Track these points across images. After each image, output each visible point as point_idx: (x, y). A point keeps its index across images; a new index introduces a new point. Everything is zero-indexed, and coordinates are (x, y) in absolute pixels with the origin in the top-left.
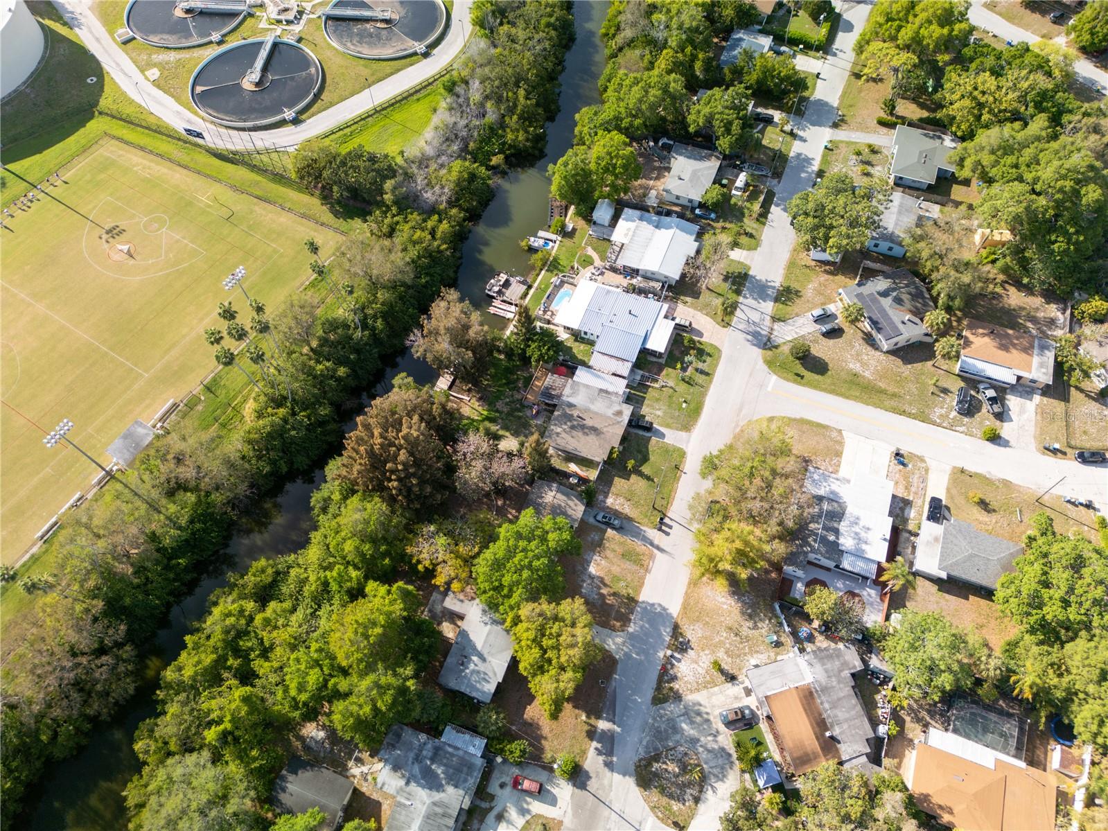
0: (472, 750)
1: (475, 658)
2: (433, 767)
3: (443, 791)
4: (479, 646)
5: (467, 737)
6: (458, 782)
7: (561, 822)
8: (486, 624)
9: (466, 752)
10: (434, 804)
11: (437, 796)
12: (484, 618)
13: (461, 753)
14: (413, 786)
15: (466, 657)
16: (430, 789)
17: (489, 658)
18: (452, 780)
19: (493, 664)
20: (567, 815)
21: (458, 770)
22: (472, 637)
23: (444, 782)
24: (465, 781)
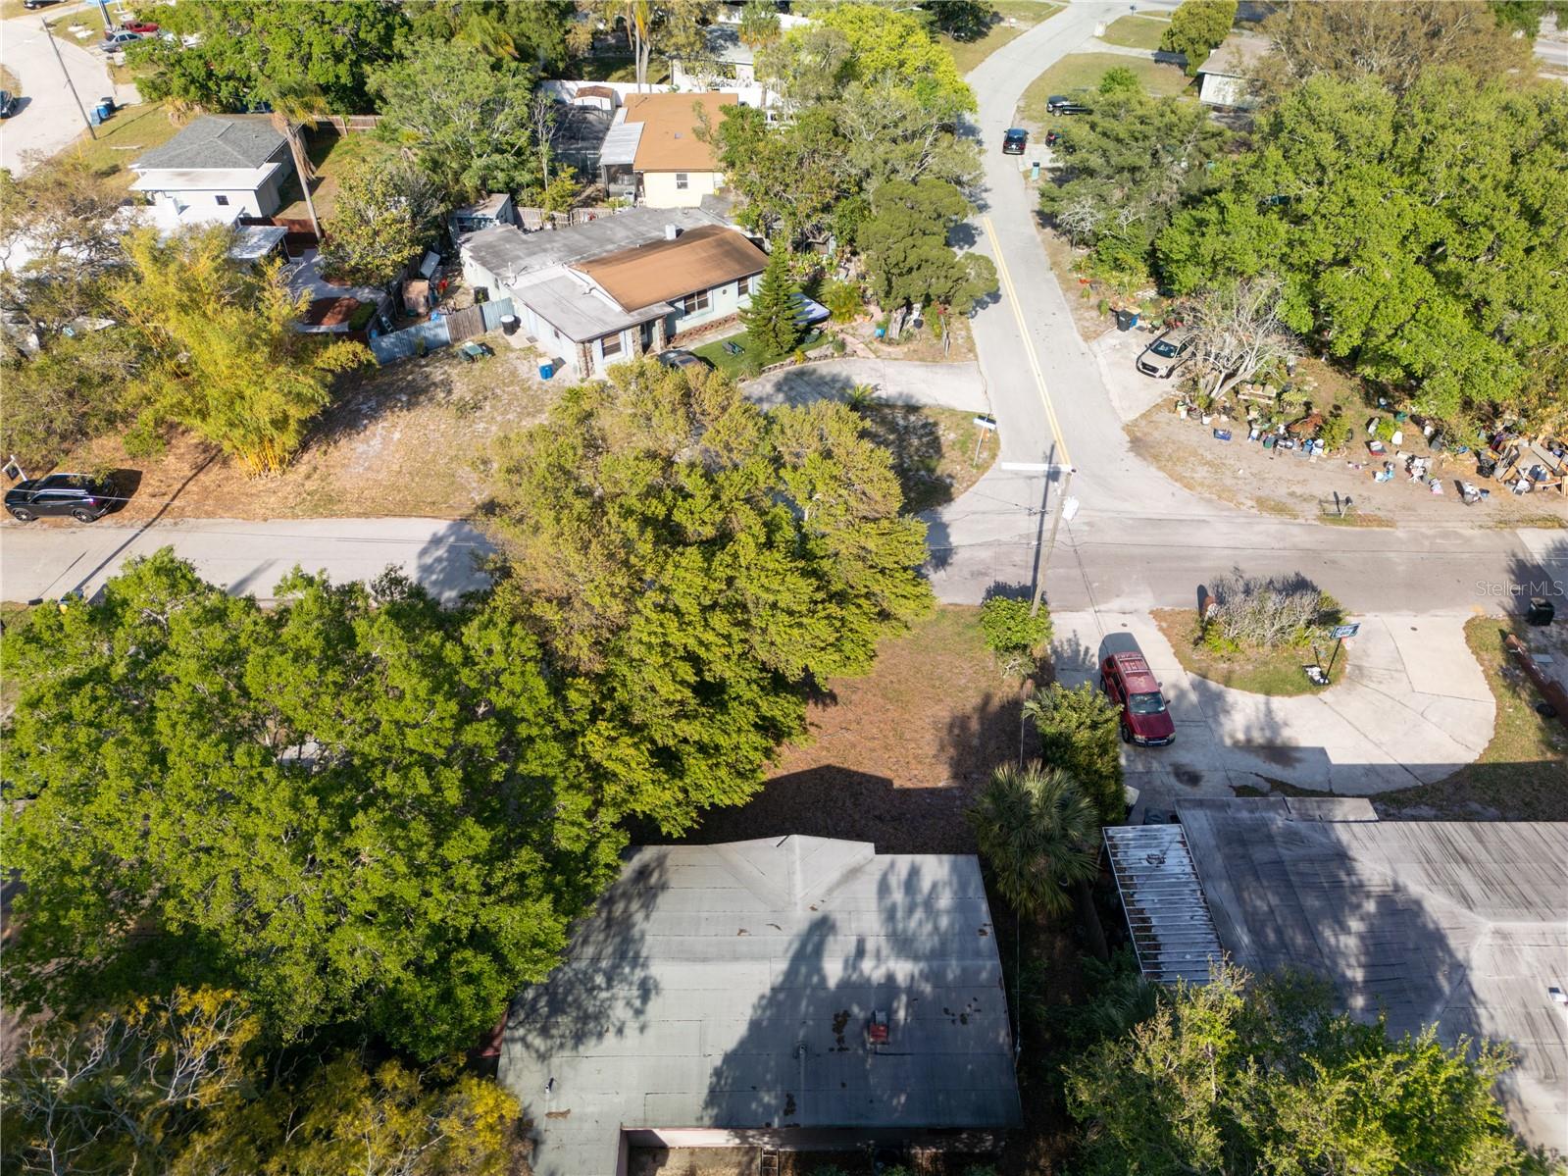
0: (1177, 862)
1: (833, 970)
2: (1358, 975)
3: (1397, 888)
4: (765, 974)
5: (1147, 899)
6: (1325, 859)
7: (1156, 614)
8: (646, 990)
9: (1202, 875)
10: (1466, 900)
11: (1438, 906)
12: (620, 1012)
13: (1221, 891)
14: (1496, 1018)
15: (841, 1020)
16: (1438, 938)
17: (800, 919)
18: (1337, 884)
19: (819, 891)
20: (1128, 607)
21: (1280, 874)
22: (731, 1031)
23: (1371, 906)
24: (1292, 837)
